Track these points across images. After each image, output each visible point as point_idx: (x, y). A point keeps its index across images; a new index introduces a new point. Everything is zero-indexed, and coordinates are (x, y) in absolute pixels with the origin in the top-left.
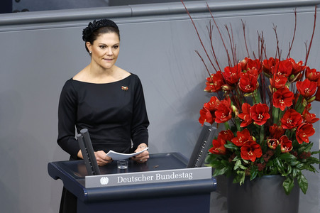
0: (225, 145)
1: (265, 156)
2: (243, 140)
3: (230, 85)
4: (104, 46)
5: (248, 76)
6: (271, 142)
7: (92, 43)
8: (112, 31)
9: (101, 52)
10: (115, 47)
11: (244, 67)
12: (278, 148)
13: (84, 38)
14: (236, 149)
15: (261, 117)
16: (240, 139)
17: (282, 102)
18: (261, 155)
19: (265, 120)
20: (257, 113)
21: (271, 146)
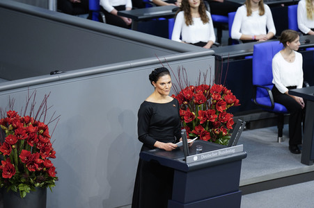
0: (189, 135)
1: (213, 138)
2: (200, 131)
3: (188, 101)
4: (163, 84)
5: (199, 95)
6: (217, 130)
7: (155, 82)
8: (166, 74)
9: (162, 87)
10: (169, 83)
11: (193, 91)
12: (221, 133)
13: (150, 79)
15: (212, 117)
16: (198, 130)
17: (221, 107)
18: (209, 138)
19: (214, 118)
20: (209, 115)
21: (217, 132)
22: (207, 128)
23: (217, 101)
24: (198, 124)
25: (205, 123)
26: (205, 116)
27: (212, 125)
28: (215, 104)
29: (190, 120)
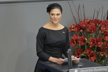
0: (81, 54)
1: (98, 59)
2: (90, 53)
3: (83, 30)
5: (92, 27)
6: (102, 53)
11: (89, 23)
12: (104, 56)
14: (86, 56)
15: (99, 43)
16: (88, 52)
17: (106, 37)
18: (96, 58)
19: (101, 45)
20: (97, 42)
21: (102, 55)
22: (95, 51)
23: (104, 32)
24: (88, 48)
25: (94, 47)
26: (94, 42)
27: (99, 49)
28: (102, 34)
29: (83, 43)
